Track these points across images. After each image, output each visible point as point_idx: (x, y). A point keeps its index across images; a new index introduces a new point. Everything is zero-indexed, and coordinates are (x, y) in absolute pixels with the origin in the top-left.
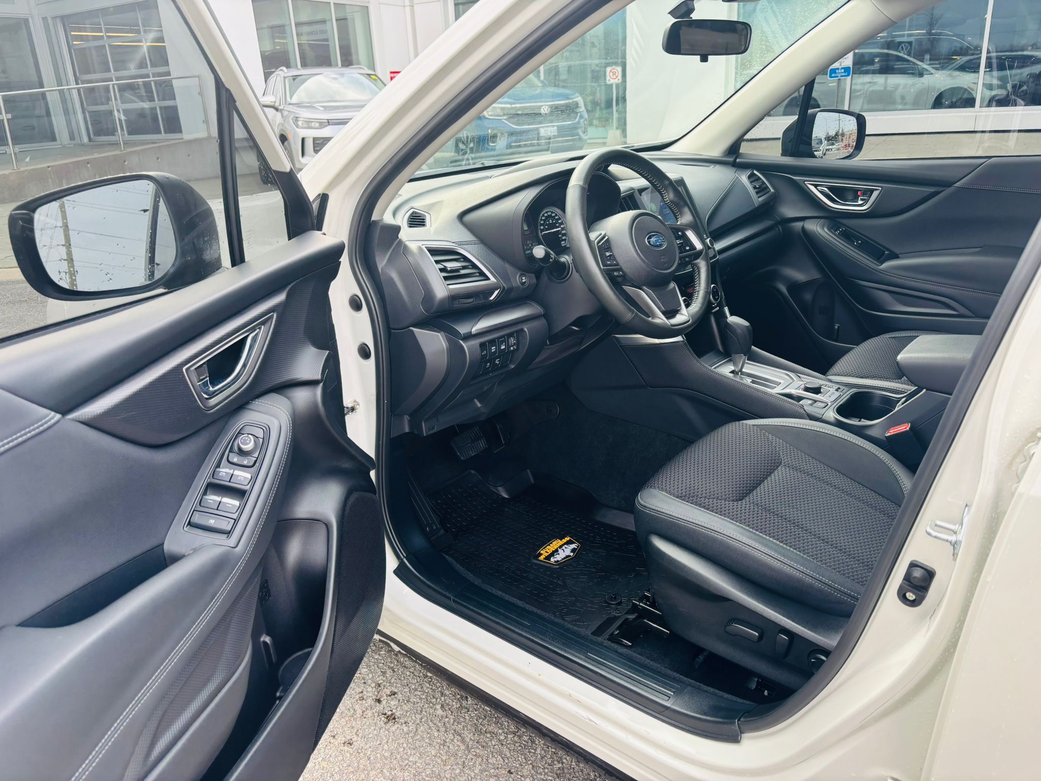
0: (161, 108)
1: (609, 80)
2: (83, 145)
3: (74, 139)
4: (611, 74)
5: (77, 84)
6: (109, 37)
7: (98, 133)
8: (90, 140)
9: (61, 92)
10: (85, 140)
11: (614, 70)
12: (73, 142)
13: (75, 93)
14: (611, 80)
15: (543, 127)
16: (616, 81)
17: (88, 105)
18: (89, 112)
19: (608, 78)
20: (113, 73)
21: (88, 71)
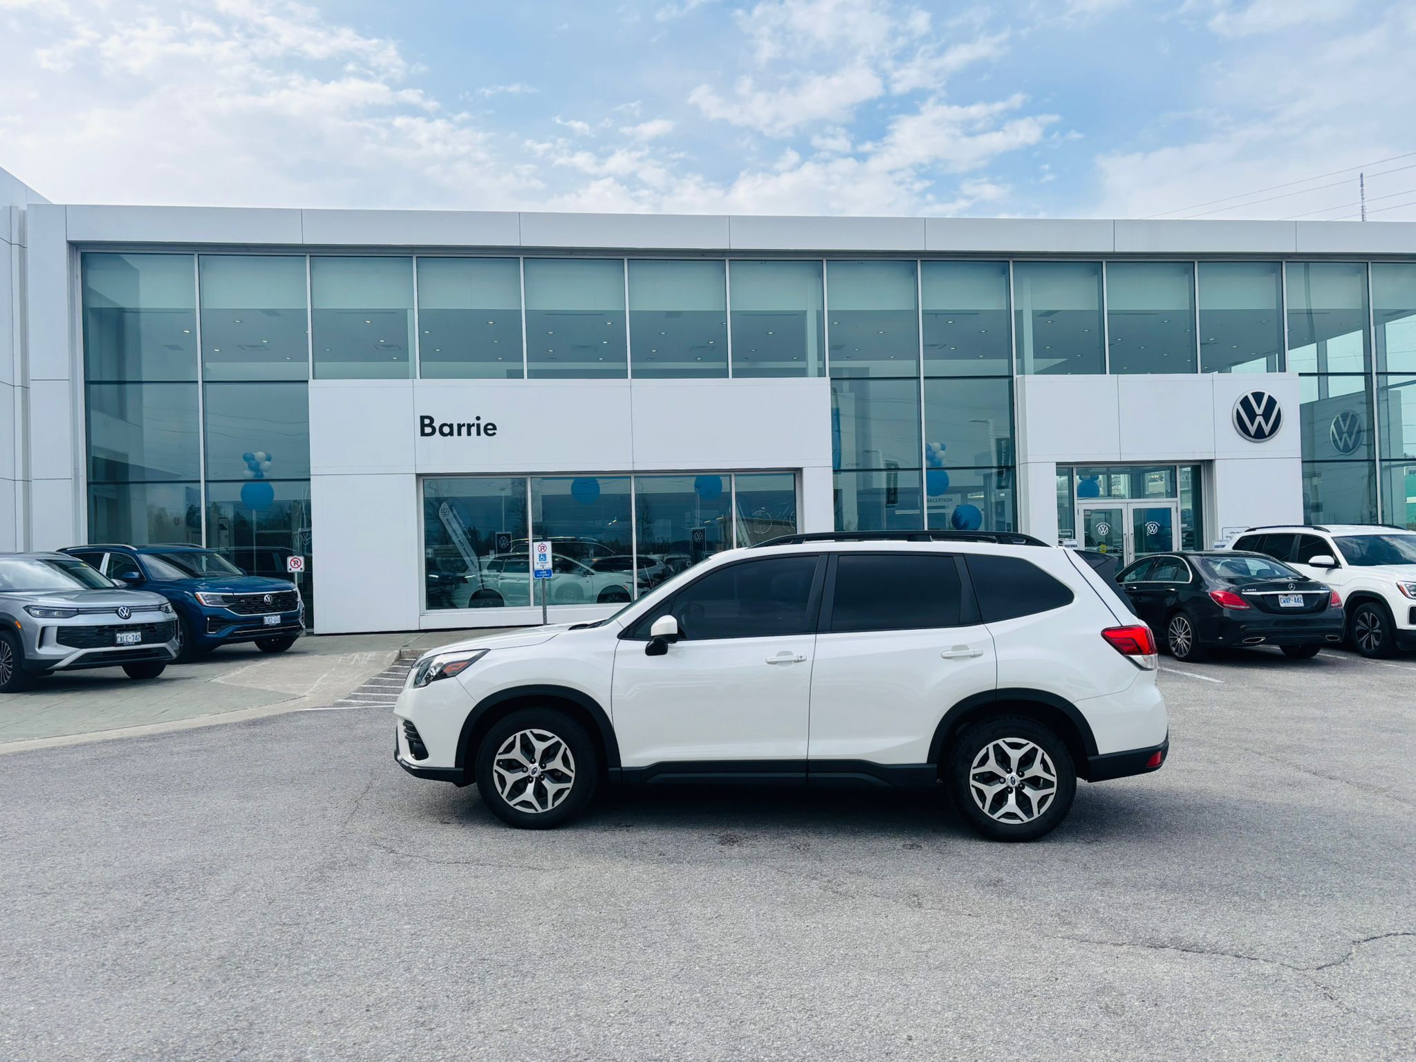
1: (290, 569)
4: (293, 563)
11: (295, 560)
14: (292, 569)
15: (267, 616)
16: (299, 570)
19: (289, 567)
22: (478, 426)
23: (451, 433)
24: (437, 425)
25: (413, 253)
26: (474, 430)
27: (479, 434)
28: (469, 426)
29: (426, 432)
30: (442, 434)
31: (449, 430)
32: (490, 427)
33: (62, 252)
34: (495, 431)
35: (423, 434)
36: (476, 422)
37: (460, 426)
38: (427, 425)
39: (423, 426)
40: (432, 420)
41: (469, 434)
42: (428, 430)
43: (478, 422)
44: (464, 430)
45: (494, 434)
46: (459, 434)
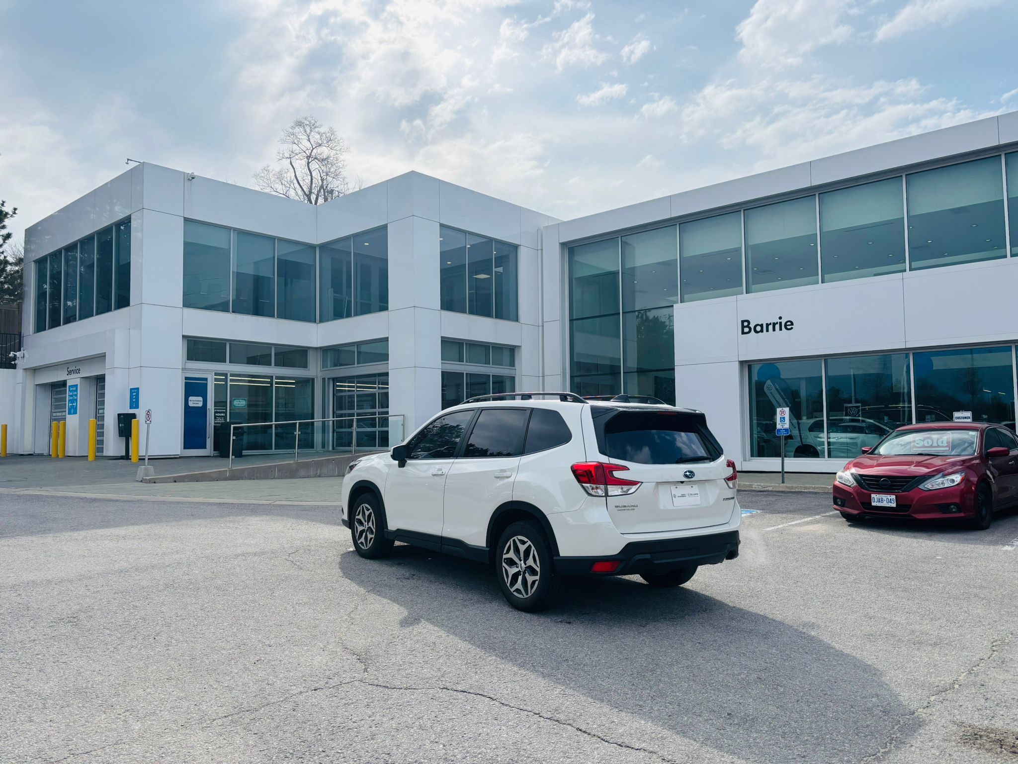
0: (379, 432)
2: (329, 451)
3: (324, 448)
5: (333, 418)
6: (357, 391)
7: (339, 445)
8: (333, 448)
9: (324, 422)
10: (331, 448)
12: (324, 449)
13: (331, 423)
17: (336, 428)
18: (337, 432)
20: (356, 411)
21: (341, 409)
22: (781, 323)
23: (762, 331)
24: (752, 326)
25: (741, 208)
26: (777, 327)
27: (781, 329)
28: (774, 324)
29: (745, 331)
30: (756, 332)
31: (760, 329)
32: (789, 323)
33: (557, 249)
34: (792, 326)
35: (743, 333)
36: (779, 321)
37: (768, 325)
38: (746, 327)
39: (743, 327)
40: (748, 322)
41: (774, 330)
42: (746, 330)
43: (780, 321)
44: (771, 327)
45: (792, 328)
46: (767, 331)
